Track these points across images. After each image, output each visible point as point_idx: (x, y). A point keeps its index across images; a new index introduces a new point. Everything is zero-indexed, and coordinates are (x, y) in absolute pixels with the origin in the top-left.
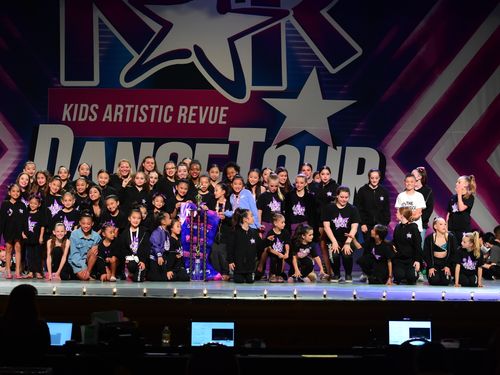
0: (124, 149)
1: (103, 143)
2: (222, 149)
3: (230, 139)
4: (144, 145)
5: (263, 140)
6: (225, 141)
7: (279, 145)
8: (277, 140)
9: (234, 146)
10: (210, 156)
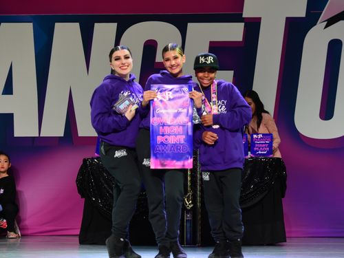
0: (66, 34)
1: (30, 25)
2: (233, 32)
3: (246, 14)
4: (98, 27)
5: (303, 14)
6: (237, 18)
7: (331, 22)
8: (326, 13)
9: (253, 27)
10: (211, 42)
